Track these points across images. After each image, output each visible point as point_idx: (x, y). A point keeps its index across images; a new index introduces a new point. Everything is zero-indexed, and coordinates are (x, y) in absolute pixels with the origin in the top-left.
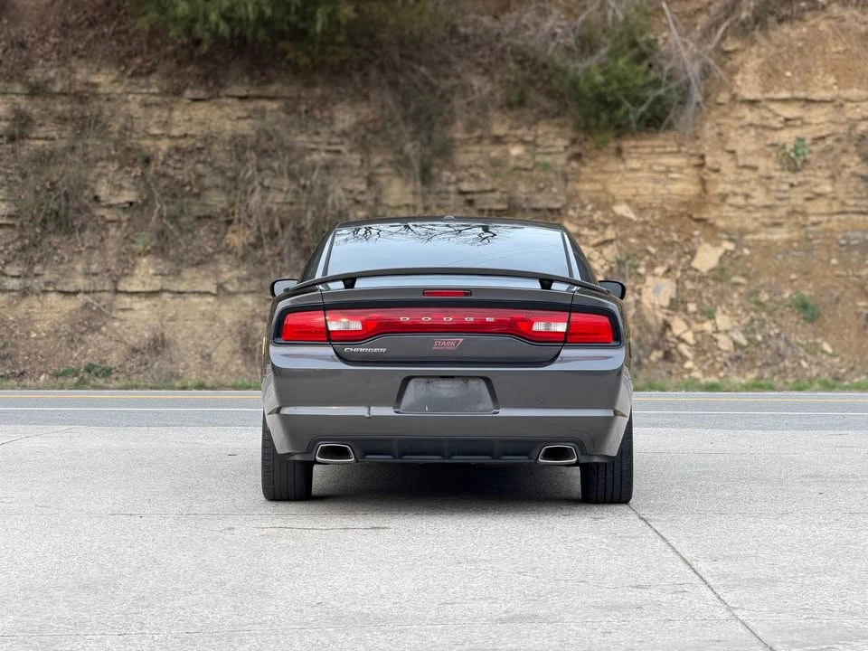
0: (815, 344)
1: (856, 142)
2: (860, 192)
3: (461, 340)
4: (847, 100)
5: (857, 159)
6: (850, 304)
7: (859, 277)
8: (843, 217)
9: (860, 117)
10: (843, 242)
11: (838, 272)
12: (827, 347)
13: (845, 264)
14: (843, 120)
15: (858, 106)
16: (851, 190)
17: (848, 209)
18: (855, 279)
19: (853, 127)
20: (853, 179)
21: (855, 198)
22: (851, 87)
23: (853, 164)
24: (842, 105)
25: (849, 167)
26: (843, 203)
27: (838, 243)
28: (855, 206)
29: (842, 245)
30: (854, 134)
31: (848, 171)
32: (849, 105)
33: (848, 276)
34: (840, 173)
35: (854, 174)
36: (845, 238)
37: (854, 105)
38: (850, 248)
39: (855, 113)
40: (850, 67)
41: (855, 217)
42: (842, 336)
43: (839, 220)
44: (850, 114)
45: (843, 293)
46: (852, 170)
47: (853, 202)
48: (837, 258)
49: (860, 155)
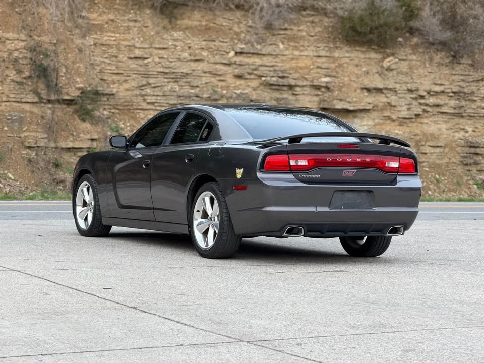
0: (4, 174)
1: (12, 63)
2: (17, 91)
3: (356, 171)
4: (7, 39)
5: (14, 72)
6: (18, 152)
7: (20, 137)
8: (8, 104)
9: (14, 49)
10: (9, 118)
11: (8, 135)
12: (10, 176)
13: (11, 130)
14: (6, 50)
15: (12, 43)
16: (12, 89)
17: (11, 100)
18: (18, 138)
19: (10, 54)
20: (12, 83)
21: (14, 94)
22: (9, 32)
23: (12, 75)
24: (4, 42)
25: (10, 76)
26: (8, 96)
27: (6, 118)
28: (14, 98)
29: (9, 119)
30: (11, 58)
31: (9, 78)
32: (8, 42)
33: (14, 136)
34: (5, 80)
35: (13, 81)
36: (9, 115)
37: (10, 42)
38: (13, 121)
39: (11, 46)
40: (6, 20)
41: (14, 104)
42: (16, 170)
43: (5, 105)
44: (9, 47)
45: (13, 146)
46: (11, 78)
47: (13, 96)
48: (7, 126)
49: (16, 70)
